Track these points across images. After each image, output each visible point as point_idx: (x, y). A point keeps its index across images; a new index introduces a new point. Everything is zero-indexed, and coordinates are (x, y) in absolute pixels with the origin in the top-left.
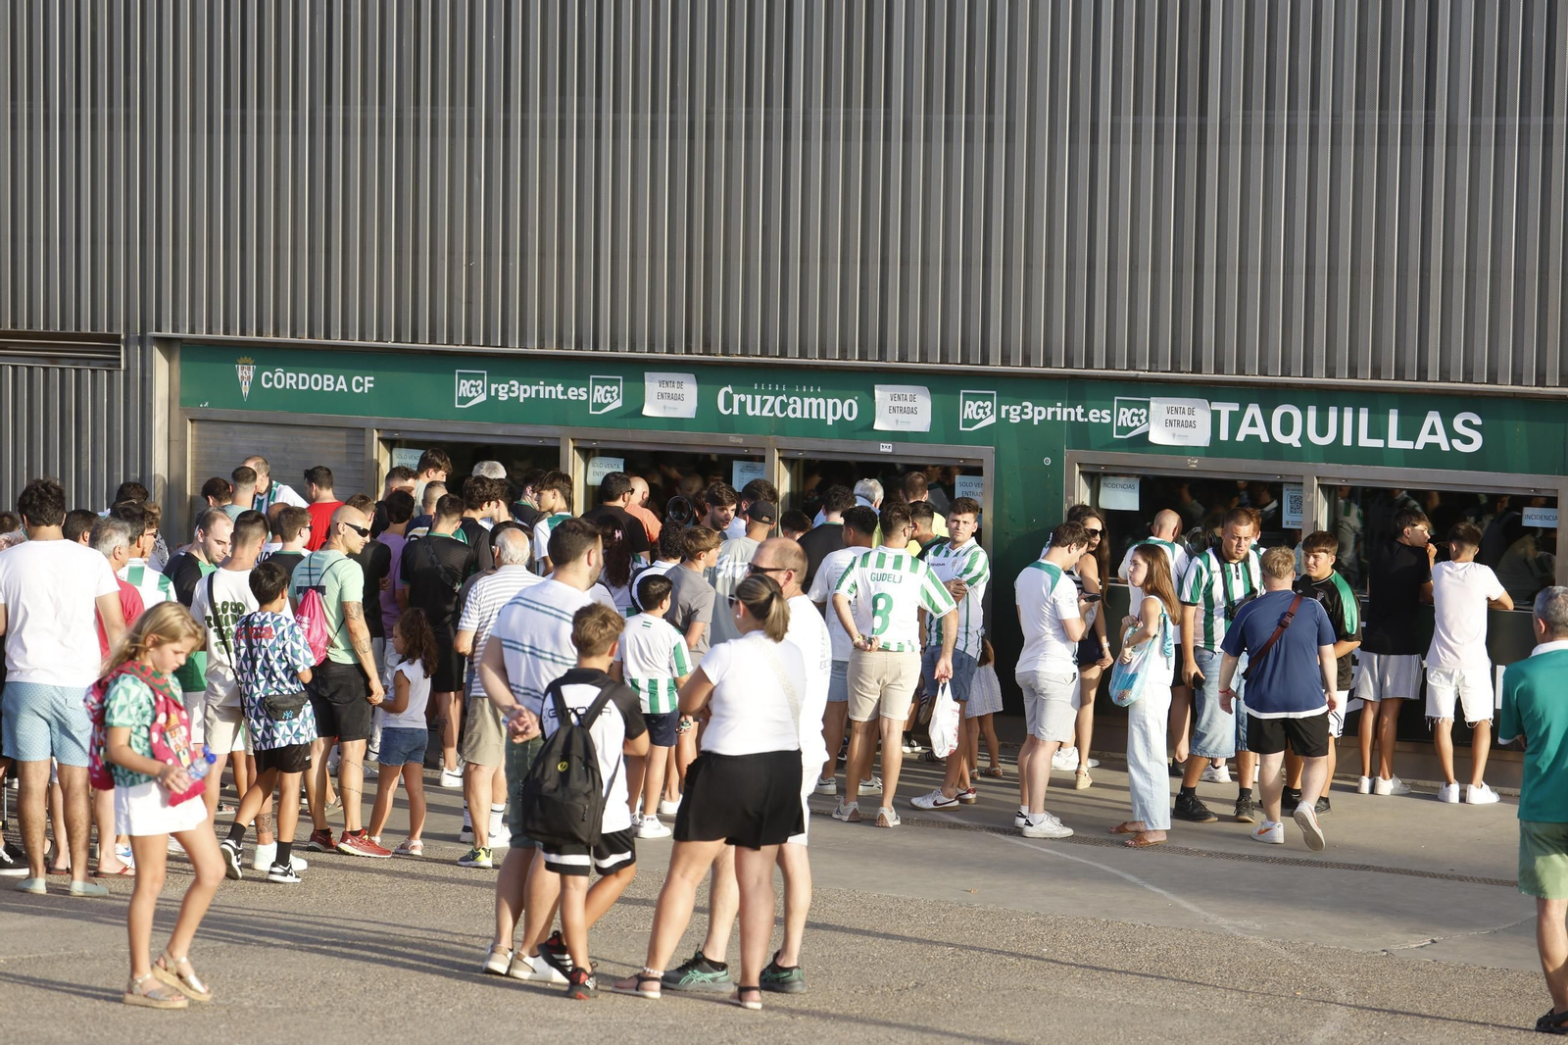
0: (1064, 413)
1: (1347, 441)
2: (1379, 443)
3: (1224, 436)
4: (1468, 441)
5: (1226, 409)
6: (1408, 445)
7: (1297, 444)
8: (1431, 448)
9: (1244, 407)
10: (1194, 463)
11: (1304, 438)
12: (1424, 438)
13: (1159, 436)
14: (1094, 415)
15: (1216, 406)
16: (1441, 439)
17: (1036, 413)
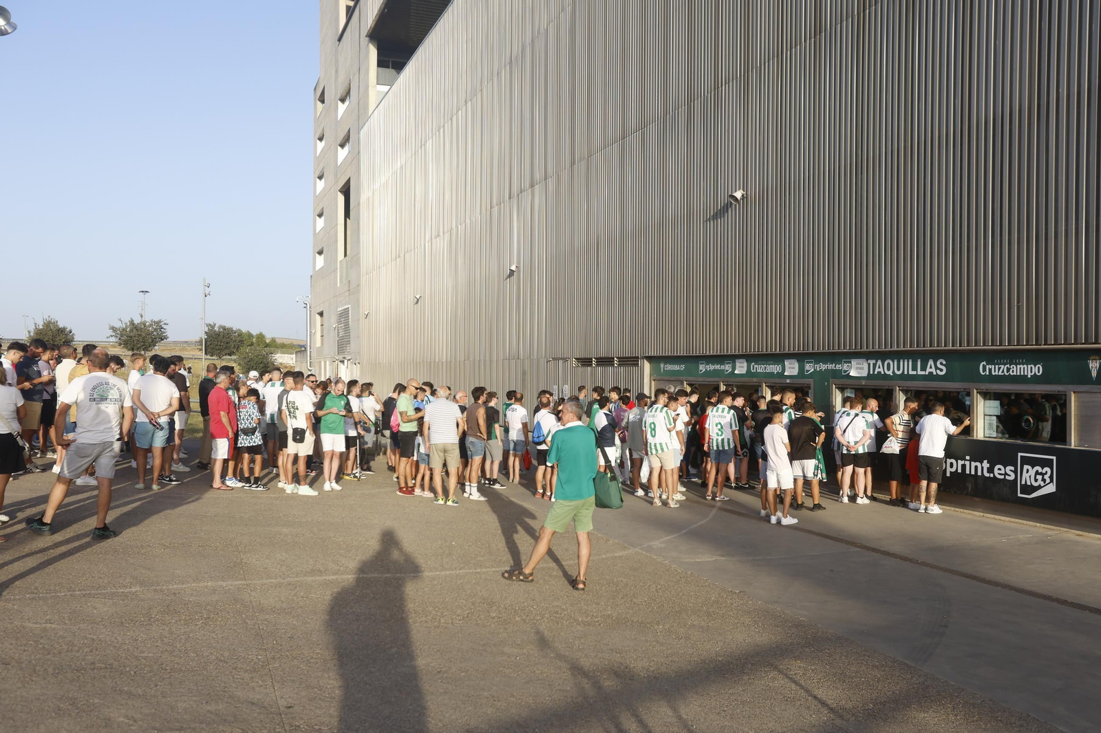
0: (831, 366)
1: (906, 373)
2: (915, 373)
3: (871, 373)
4: (941, 370)
5: (872, 362)
6: (923, 373)
7: (892, 374)
8: (931, 373)
9: (877, 361)
10: (863, 383)
11: (893, 372)
12: (928, 370)
13: (853, 373)
14: (839, 367)
15: (869, 361)
16: (933, 370)
17: (823, 367)
